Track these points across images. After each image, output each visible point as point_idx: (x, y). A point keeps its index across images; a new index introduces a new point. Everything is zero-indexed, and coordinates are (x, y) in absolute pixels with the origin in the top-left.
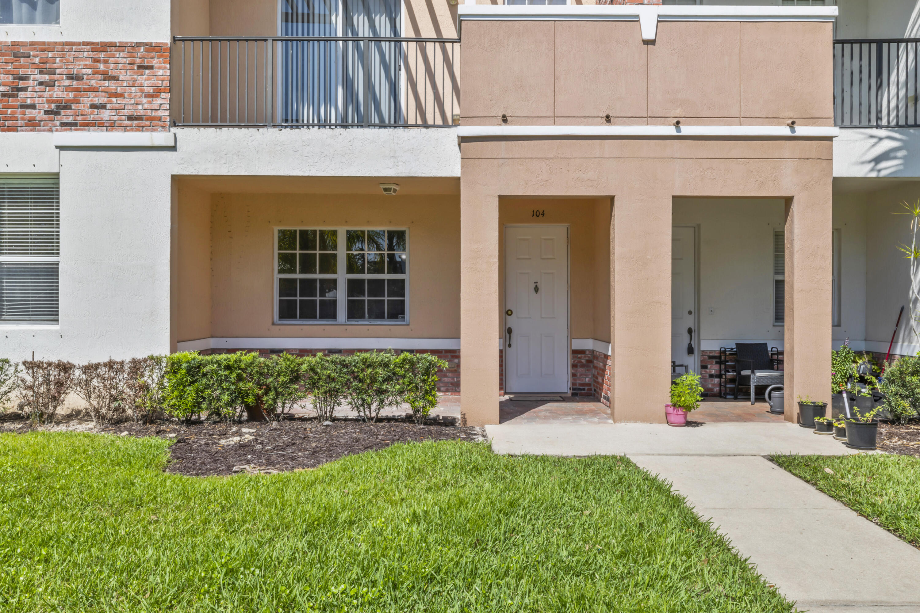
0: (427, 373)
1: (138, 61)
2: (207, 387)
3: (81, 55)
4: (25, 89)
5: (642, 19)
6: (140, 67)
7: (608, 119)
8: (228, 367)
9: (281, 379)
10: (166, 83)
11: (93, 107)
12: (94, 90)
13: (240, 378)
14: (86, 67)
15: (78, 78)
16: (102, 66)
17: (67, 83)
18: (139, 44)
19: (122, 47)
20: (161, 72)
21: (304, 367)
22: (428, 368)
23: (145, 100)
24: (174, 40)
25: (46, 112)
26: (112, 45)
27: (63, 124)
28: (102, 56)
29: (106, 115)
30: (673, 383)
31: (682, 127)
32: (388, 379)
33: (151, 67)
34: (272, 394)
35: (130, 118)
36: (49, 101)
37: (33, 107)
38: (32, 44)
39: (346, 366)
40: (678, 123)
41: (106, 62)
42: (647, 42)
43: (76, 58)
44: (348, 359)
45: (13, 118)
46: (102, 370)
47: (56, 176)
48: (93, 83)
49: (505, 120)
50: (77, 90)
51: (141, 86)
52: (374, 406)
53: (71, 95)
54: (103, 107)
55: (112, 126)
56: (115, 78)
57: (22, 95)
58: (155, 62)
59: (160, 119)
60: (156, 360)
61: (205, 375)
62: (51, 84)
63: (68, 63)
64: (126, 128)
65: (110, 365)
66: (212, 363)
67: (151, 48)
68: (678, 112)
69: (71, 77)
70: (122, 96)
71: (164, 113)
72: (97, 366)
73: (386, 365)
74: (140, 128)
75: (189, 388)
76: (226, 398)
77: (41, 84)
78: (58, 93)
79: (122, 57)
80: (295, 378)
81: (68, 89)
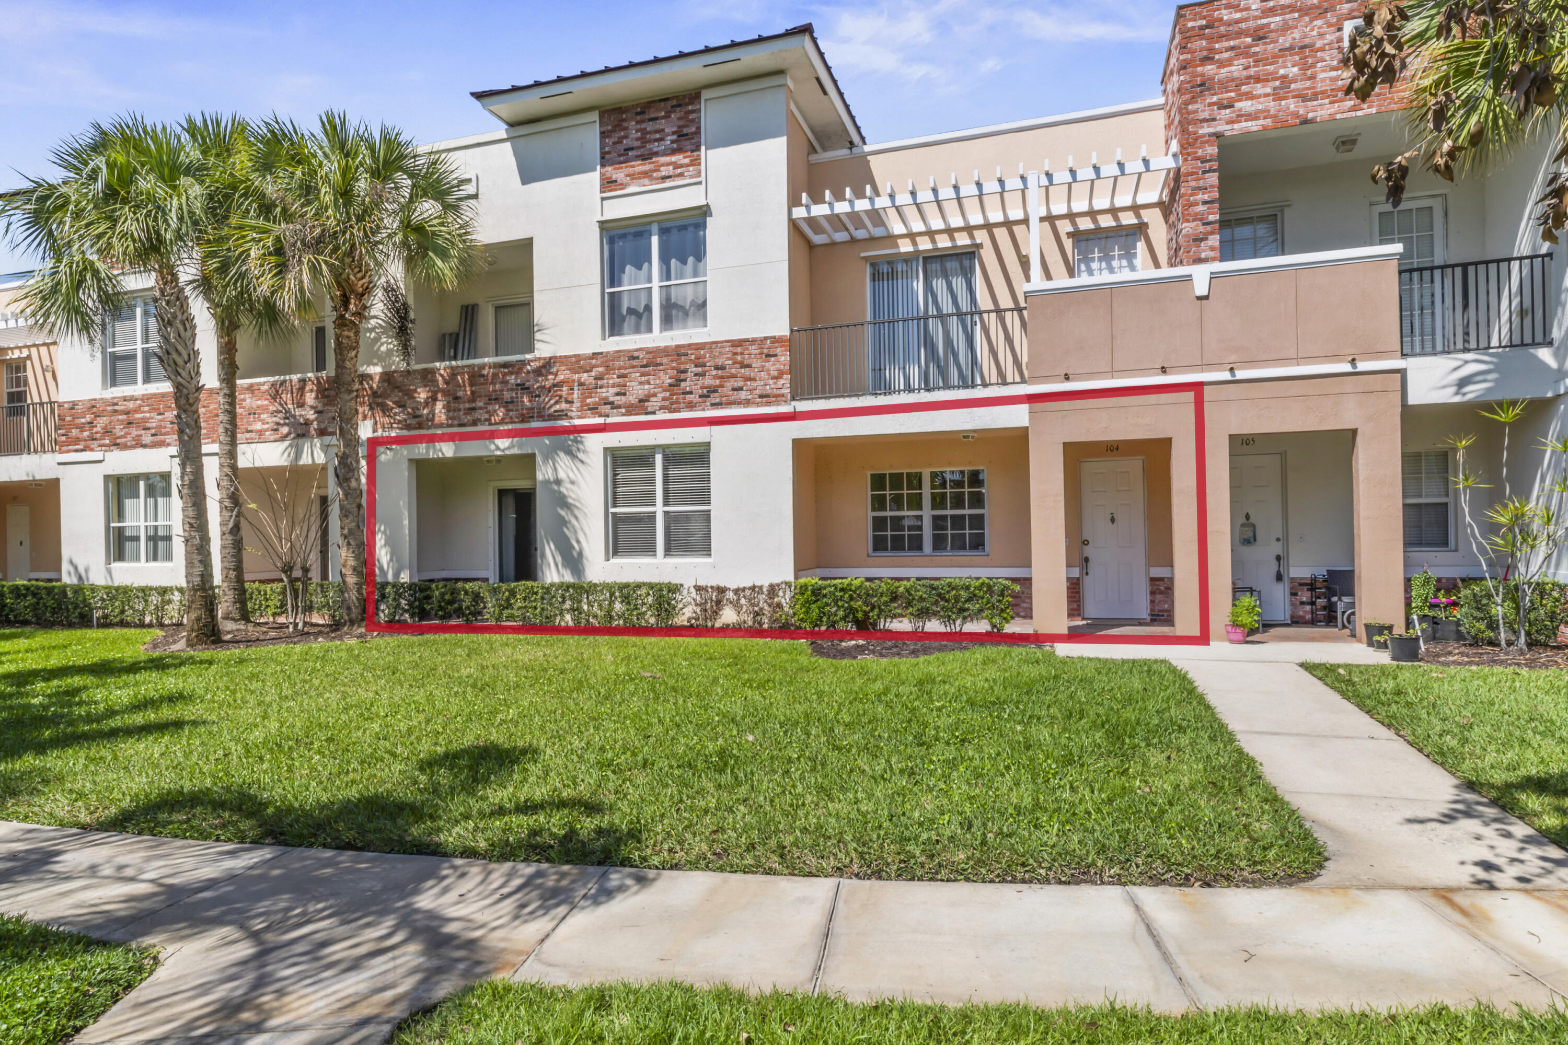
0: (1002, 594)
1: (765, 351)
2: (827, 604)
3: (723, 350)
4: (685, 380)
5: (1194, 277)
6: (768, 356)
7: (1164, 370)
8: (842, 590)
9: (884, 599)
10: (787, 367)
11: (734, 389)
12: (734, 376)
13: (851, 598)
14: (728, 359)
15: (722, 368)
16: (739, 358)
17: (714, 373)
18: (766, 338)
19: (753, 341)
20: (783, 359)
21: (901, 589)
22: (1003, 591)
23: (771, 382)
24: (792, 331)
25: (700, 396)
26: (747, 340)
27: (712, 405)
28: (739, 350)
29: (743, 395)
30: (1234, 605)
31: (1237, 372)
32: (969, 600)
33: (775, 355)
34: (876, 611)
35: (761, 396)
36: (702, 388)
37: (691, 393)
38: (690, 345)
39: (934, 589)
40: (1232, 369)
41: (742, 354)
42: (1200, 298)
43: (720, 353)
44: (936, 583)
45: (678, 402)
46: (748, 592)
47: (708, 444)
48: (733, 371)
49: (1067, 378)
50: (722, 377)
51: (768, 370)
52: (958, 622)
53: (718, 382)
54: (741, 389)
55: (747, 403)
56: (749, 366)
57: (683, 384)
58: (778, 351)
59: (783, 395)
60: (788, 584)
61: (825, 596)
62: (703, 375)
63: (715, 357)
64: (758, 405)
65: (753, 588)
66: (830, 586)
67: (775, 340)
68: (1233, 358)
69: (717, 368)
70: (754, 380)
71: (786, 391)
72: (744, 589)
73: (968, 588)
74: (768, 404)
75: (813, 606)
76: (841, 613)
77: (696, 375)
78: (708, 381)
79: (753, 349)
80: (894, 598)
81: (716, 377)
